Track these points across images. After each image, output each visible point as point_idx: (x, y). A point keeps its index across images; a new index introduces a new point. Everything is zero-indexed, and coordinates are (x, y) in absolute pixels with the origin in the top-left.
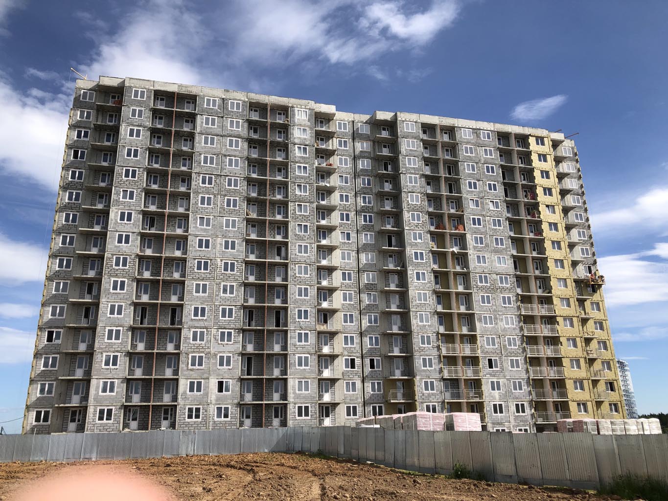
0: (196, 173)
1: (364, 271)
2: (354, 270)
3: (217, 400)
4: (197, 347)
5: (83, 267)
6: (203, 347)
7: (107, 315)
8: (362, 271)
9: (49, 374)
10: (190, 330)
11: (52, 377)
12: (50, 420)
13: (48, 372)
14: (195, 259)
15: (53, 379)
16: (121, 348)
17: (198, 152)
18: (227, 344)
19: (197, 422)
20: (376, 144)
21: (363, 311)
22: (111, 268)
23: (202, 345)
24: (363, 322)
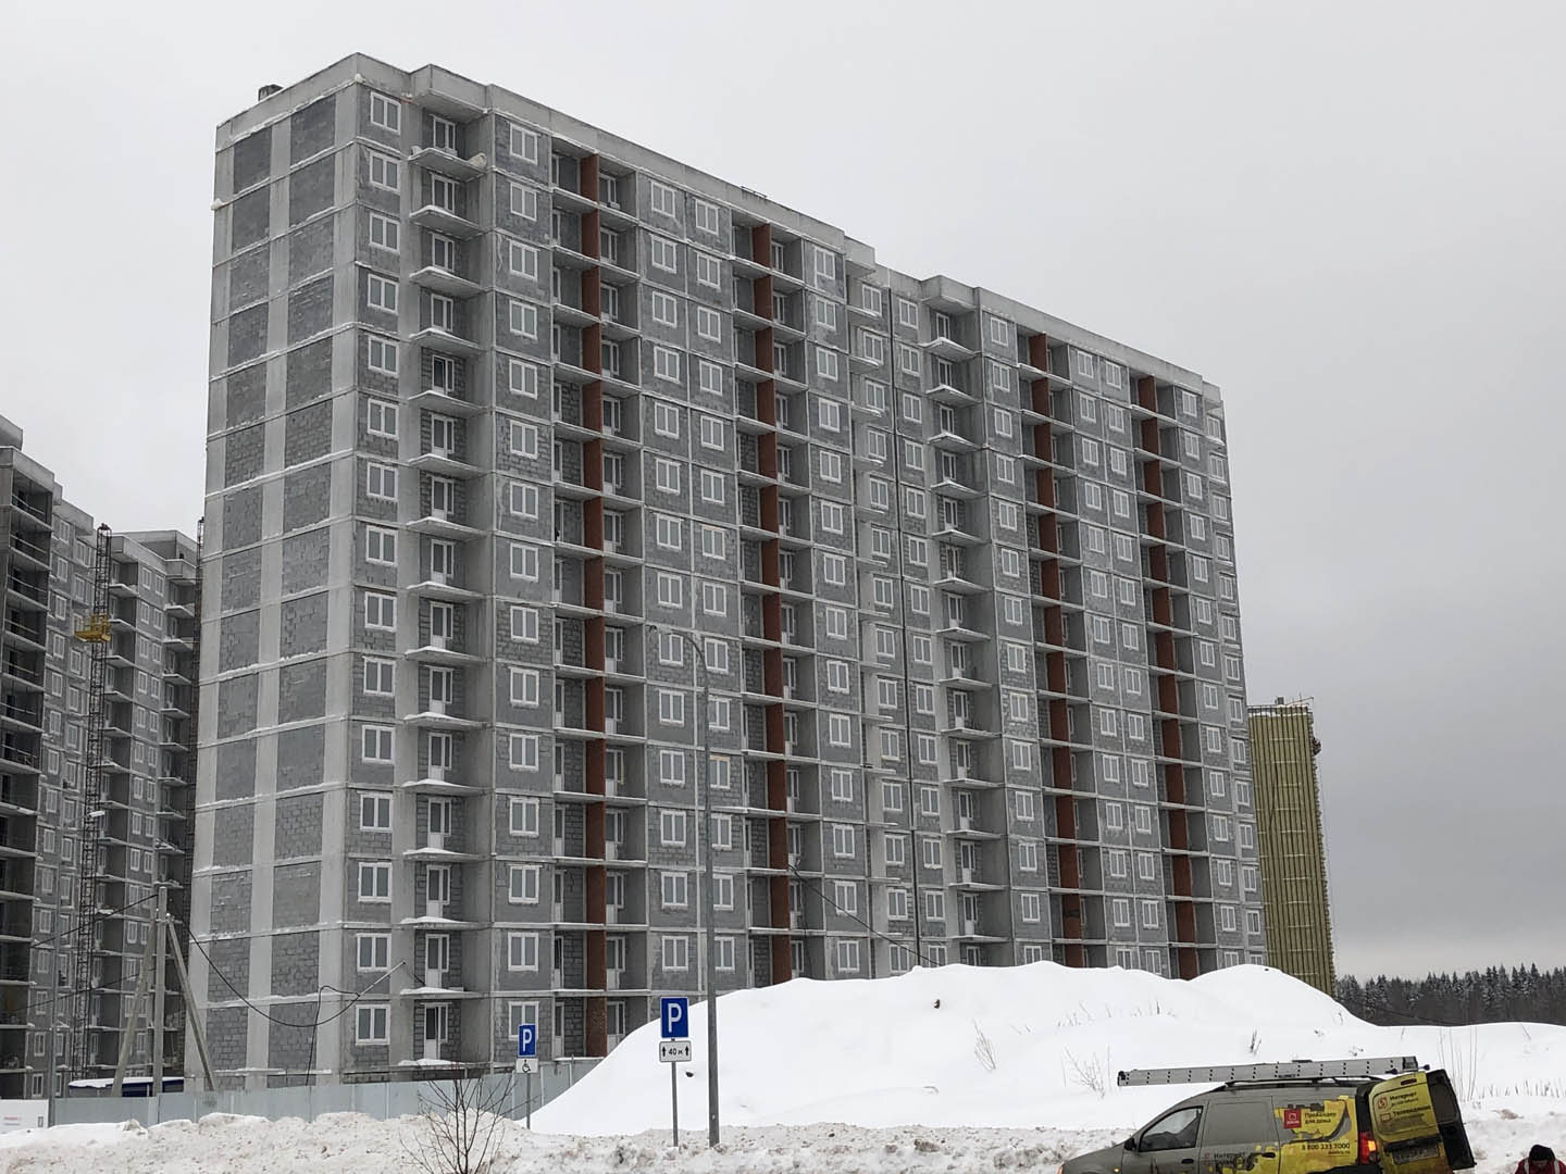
1: (915, 682)
2: (898, 680)
4: (673, 854)
5: (420, 625)
6: (682, 855)
7: (508, 764)
8: (912, 683)
9: (375, 914)
10: (658, 813)
12: (388, 1032)
13: (373, 907)
16: (541, 853)
18: (722, 851)
20: (929, 357)
21: (915, 781)
22: (507, 639)
23: (680, 851)
24: (915, 805)
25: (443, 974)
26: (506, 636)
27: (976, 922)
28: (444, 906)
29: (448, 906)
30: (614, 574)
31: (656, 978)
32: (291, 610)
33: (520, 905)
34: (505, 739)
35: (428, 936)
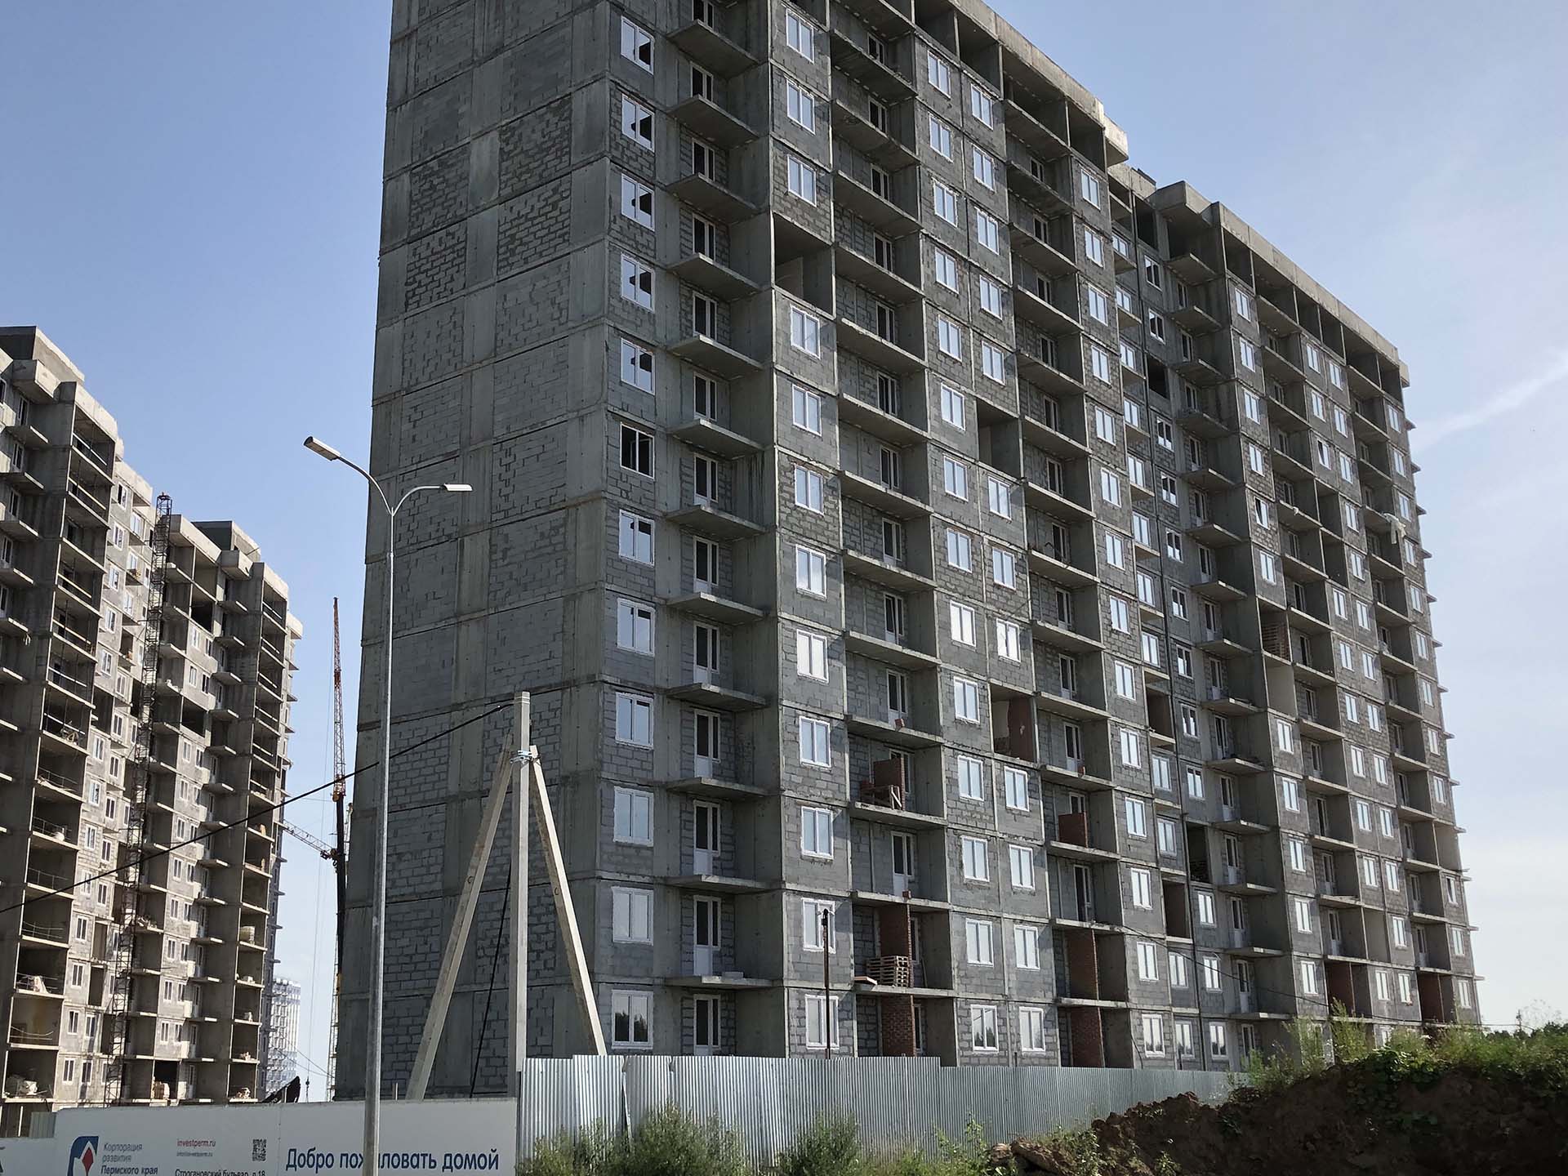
0: (927, 235)
3: (1019, 990)
4: (972, 812)
5: (682, 481)
6: (981, 814)
9: (635, 861)
10: (955, 756)
11: (643, 871)
12: (650, 1035)
13: (632, 851)
14: (946, 525)
15: (646, 880)
16: (834, 792)
17: (925, 166)
18: (1020, 813)
19: (992, 1056)
21: (1180, 756)
22: (792, 505)
23: (978, 809)
24: (1183, 785)
25: (717, 955)
26: (790, 501)
27: (1243, 931)
28: (714, 859)
29: (719, 858)
30: (892, 452)
31: (962, 973)
32: (508, 453)
33: (813, 860)
34: (791, 634)
35: (697, 898)
